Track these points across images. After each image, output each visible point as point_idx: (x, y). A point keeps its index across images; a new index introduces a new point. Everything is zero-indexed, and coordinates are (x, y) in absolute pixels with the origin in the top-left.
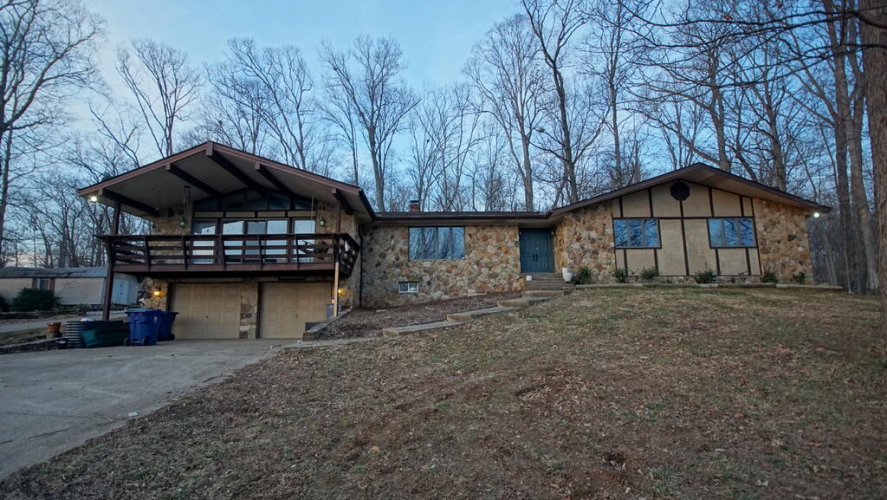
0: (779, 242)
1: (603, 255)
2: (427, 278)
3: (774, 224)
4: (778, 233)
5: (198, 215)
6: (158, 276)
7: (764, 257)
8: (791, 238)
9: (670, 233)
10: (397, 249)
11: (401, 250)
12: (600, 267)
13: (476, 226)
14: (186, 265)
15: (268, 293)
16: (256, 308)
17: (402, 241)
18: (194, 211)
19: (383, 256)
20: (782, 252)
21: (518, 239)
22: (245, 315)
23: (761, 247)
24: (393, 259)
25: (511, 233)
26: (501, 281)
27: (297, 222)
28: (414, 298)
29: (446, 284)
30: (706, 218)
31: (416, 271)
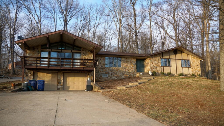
0: (195, 66)
1: (158, 68)
2: (111, 73)
3: (194, 62)
5: (42, 50)
7: (192, 70)
8: (197, 65)
9: (173, 63)
10: (102, 64)
11: (103, 64)
12: (157, 71)
13: (125, 58)
15: (66, 76)
16: (62, 81)
17: (103, 61)
18: (41, 48)
20: (195, 69)
21: (136, 62)
22: (59, 83)
23: (191, 67)
24: (101, 67)
25: (134, 60)
26: (131, 74)
27: (75, 54)
28: (107, 78)
29: (116, 75)
30: (181, 60)
31: (108, 70)
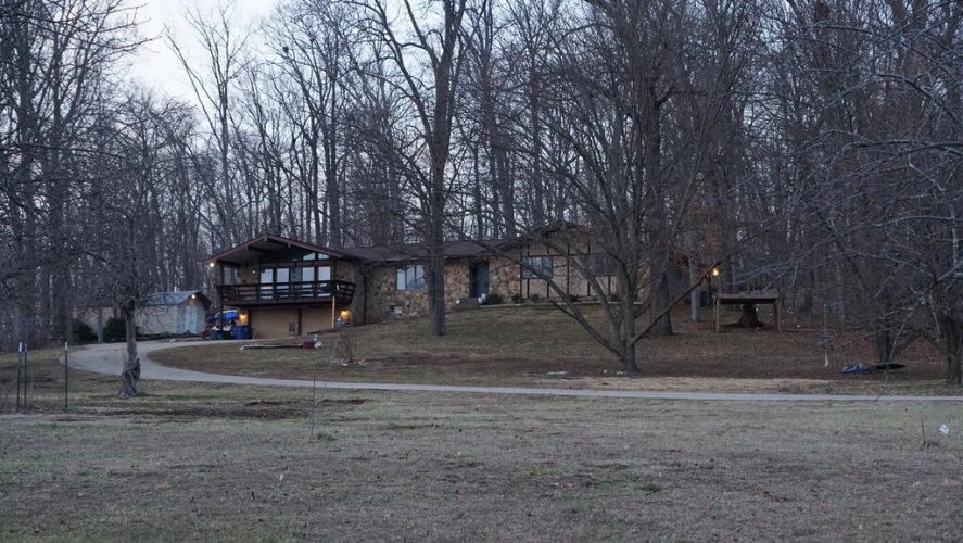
1: (512, 284)
2: (407, 303)
5: (263, 265)
6: (242, 306)
10: (388, 283)
11: (391, 283)
12: (510, 292)
14: (258, 300)
15: (304, 315)
16: (297, 326)
17: (393, 277)
18: (260, 263)
19: (379, 288)
21: (468, 272)
22: (292, 329)
24: (386, 289)
25: (465, 268)
27: (320, 268)
28: (399, 317)
29: (419, 306)
30: (585, 254)
31: (400, 298)
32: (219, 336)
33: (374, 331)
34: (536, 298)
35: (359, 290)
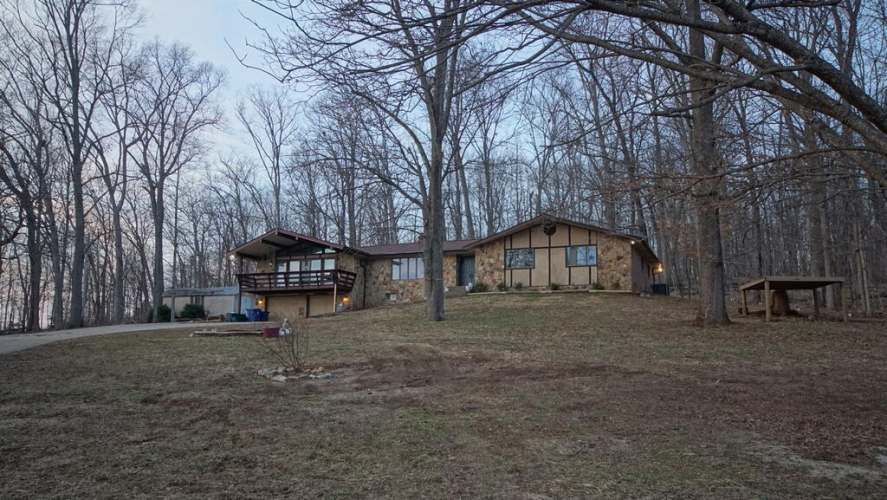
0: (611, 261)
1: (496, 273)
2: (401, 291)
3: (608, 249)
4: (611, 255)
5: (279, 259)
6: (259, 293)
7: (600, 272)
8: (619, 258)
9: (541, 258)
10: (385, 274)
11: (387, 274)
12: (494, 281)
14: (274, 287)
15: (313, 301)
16: (306, 309)
17: (388, 268)
18: (277, 256)
19: (377, 278)
20: (612, 268)
21: (455, 264)
22: (301, 313)
23: (599, 265)
24: (383, 279)
25: (452, 261)
27: (326, 260)
28: (394, 303)
29: (412, 294)
30: (566, 247)
31: (395, 286)
32: (234, 319)
33: (368, 315)
34: (519, 286)
35: (359, 280)
